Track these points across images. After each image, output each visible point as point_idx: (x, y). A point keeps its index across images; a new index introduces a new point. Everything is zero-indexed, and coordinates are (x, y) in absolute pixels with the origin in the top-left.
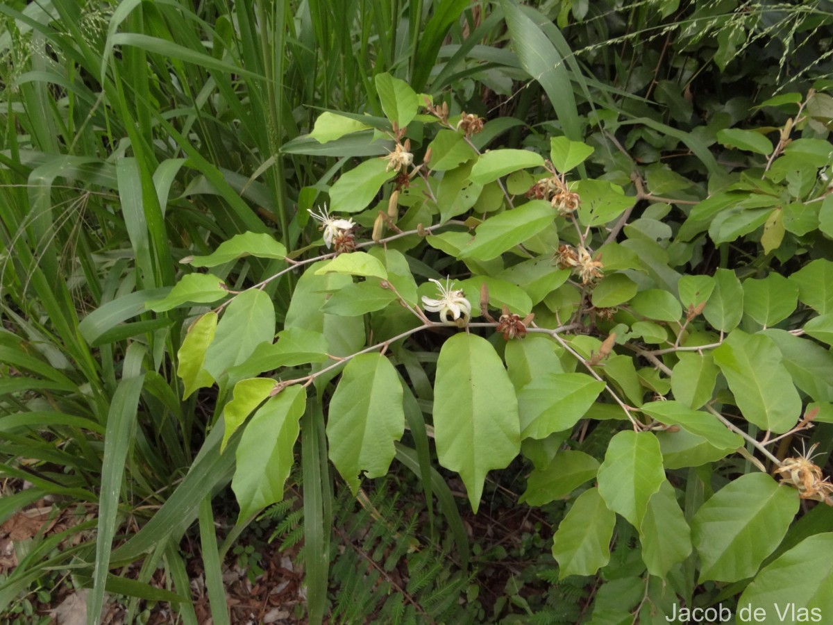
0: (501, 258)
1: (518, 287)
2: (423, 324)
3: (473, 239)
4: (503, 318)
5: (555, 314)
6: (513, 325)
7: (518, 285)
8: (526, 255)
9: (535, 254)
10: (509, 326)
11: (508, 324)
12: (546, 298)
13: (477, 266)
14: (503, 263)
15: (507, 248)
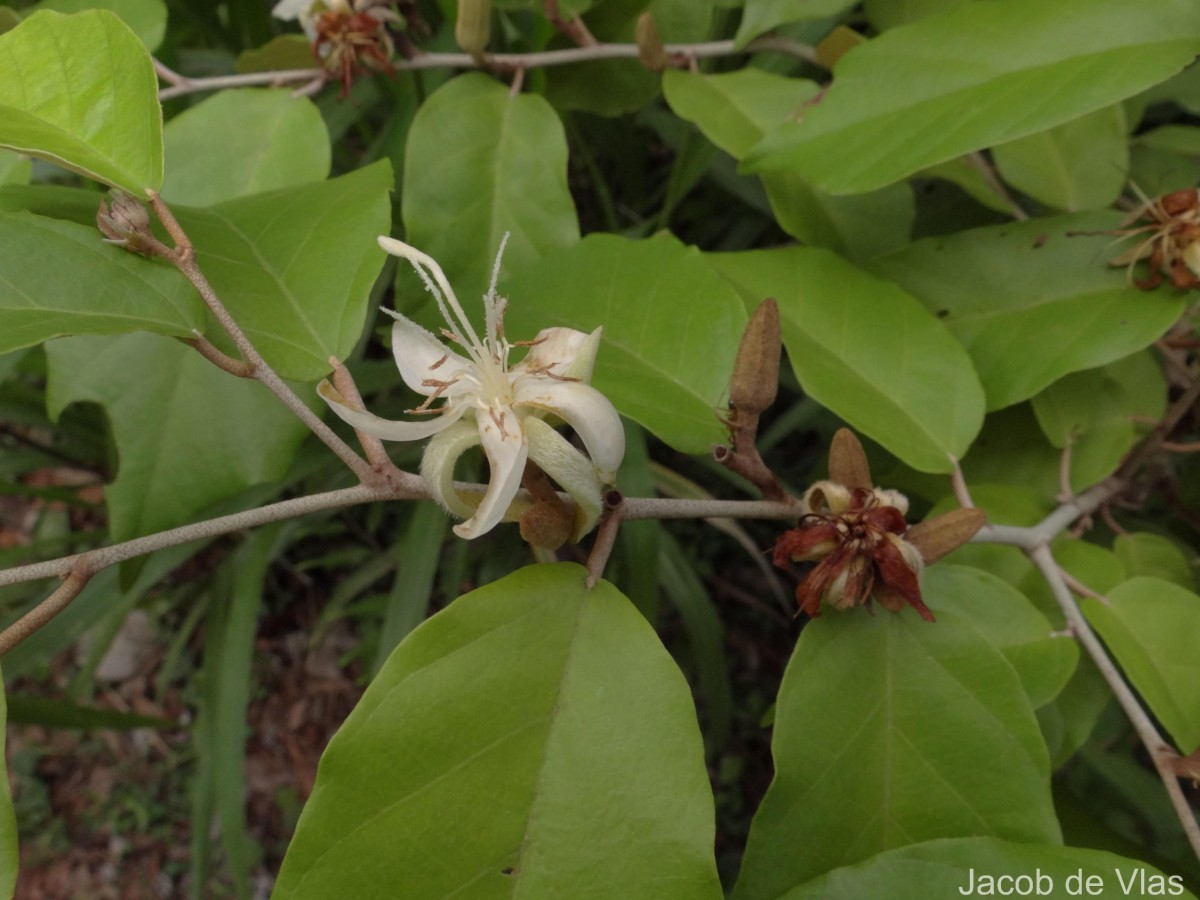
0: (908, 192)
1: (939, 326)
2: (352, 480)
3: (817, 100)
4: (819, 498)
5: (1060, 452)
6: (859, 552)
7: (943, 314)
8: (1000, 202)
9: (1035, 209)
10: (838, 558)
11: (835, 536)
12: (1045, 394)
13: (810, 206)
14: (911, 213)
15: (938, 156)
